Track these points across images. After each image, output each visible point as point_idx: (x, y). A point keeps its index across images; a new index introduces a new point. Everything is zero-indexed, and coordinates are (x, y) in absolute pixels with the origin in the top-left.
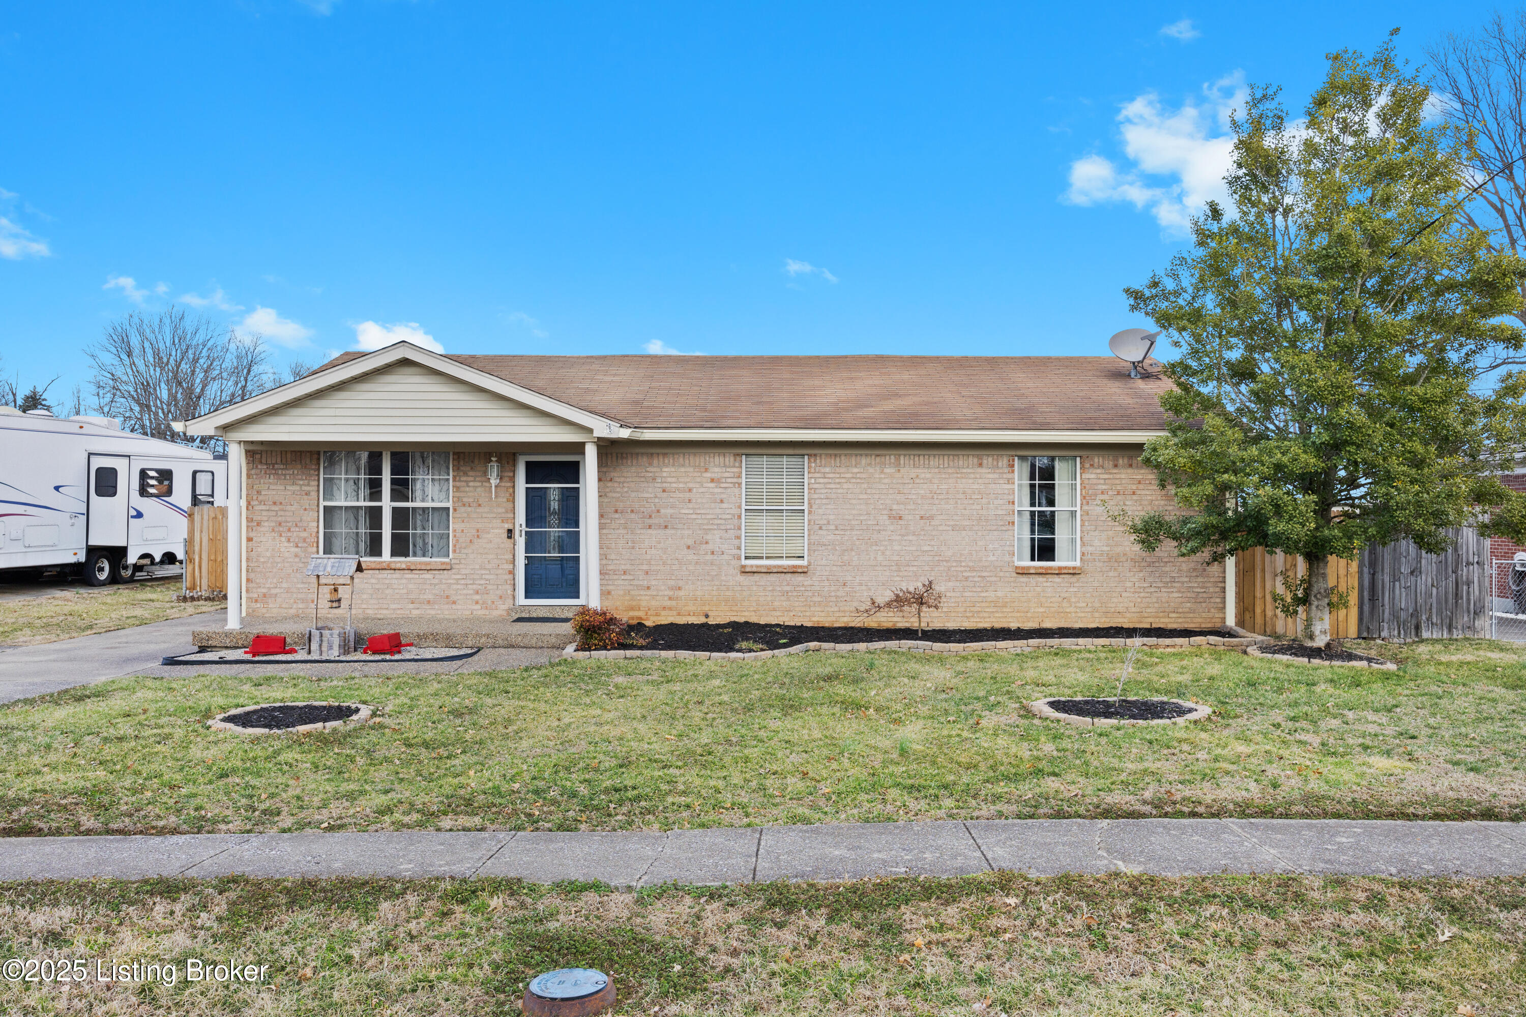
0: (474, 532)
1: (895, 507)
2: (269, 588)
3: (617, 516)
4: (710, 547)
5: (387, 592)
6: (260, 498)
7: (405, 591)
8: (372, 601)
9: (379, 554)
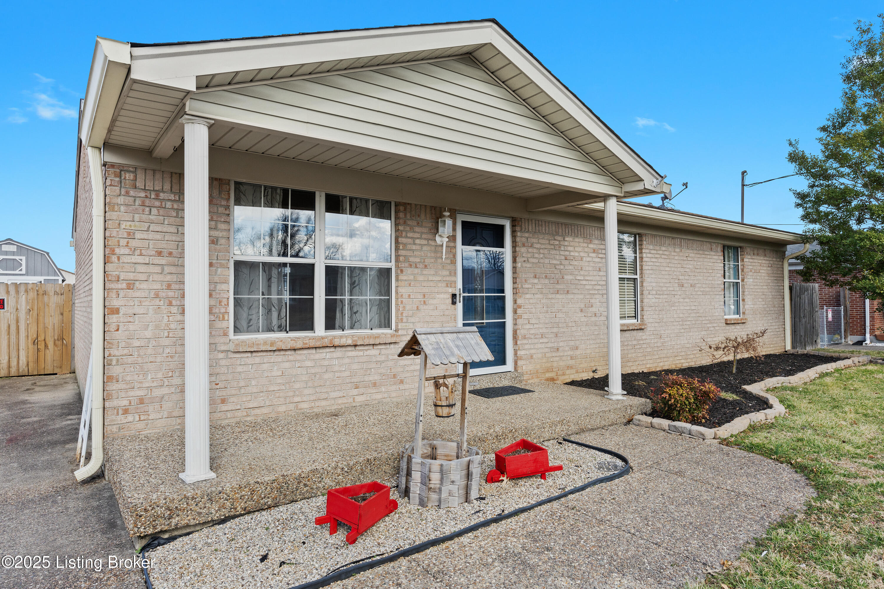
0: (420, 296)
1: (681, 277)
2: (150, 389)
3: (536, 281)
4: (594, 309)
5: (326, 376)
6: (133, 243)
7: (347, 373)
8: (306, 392)
9: (311, 327)
